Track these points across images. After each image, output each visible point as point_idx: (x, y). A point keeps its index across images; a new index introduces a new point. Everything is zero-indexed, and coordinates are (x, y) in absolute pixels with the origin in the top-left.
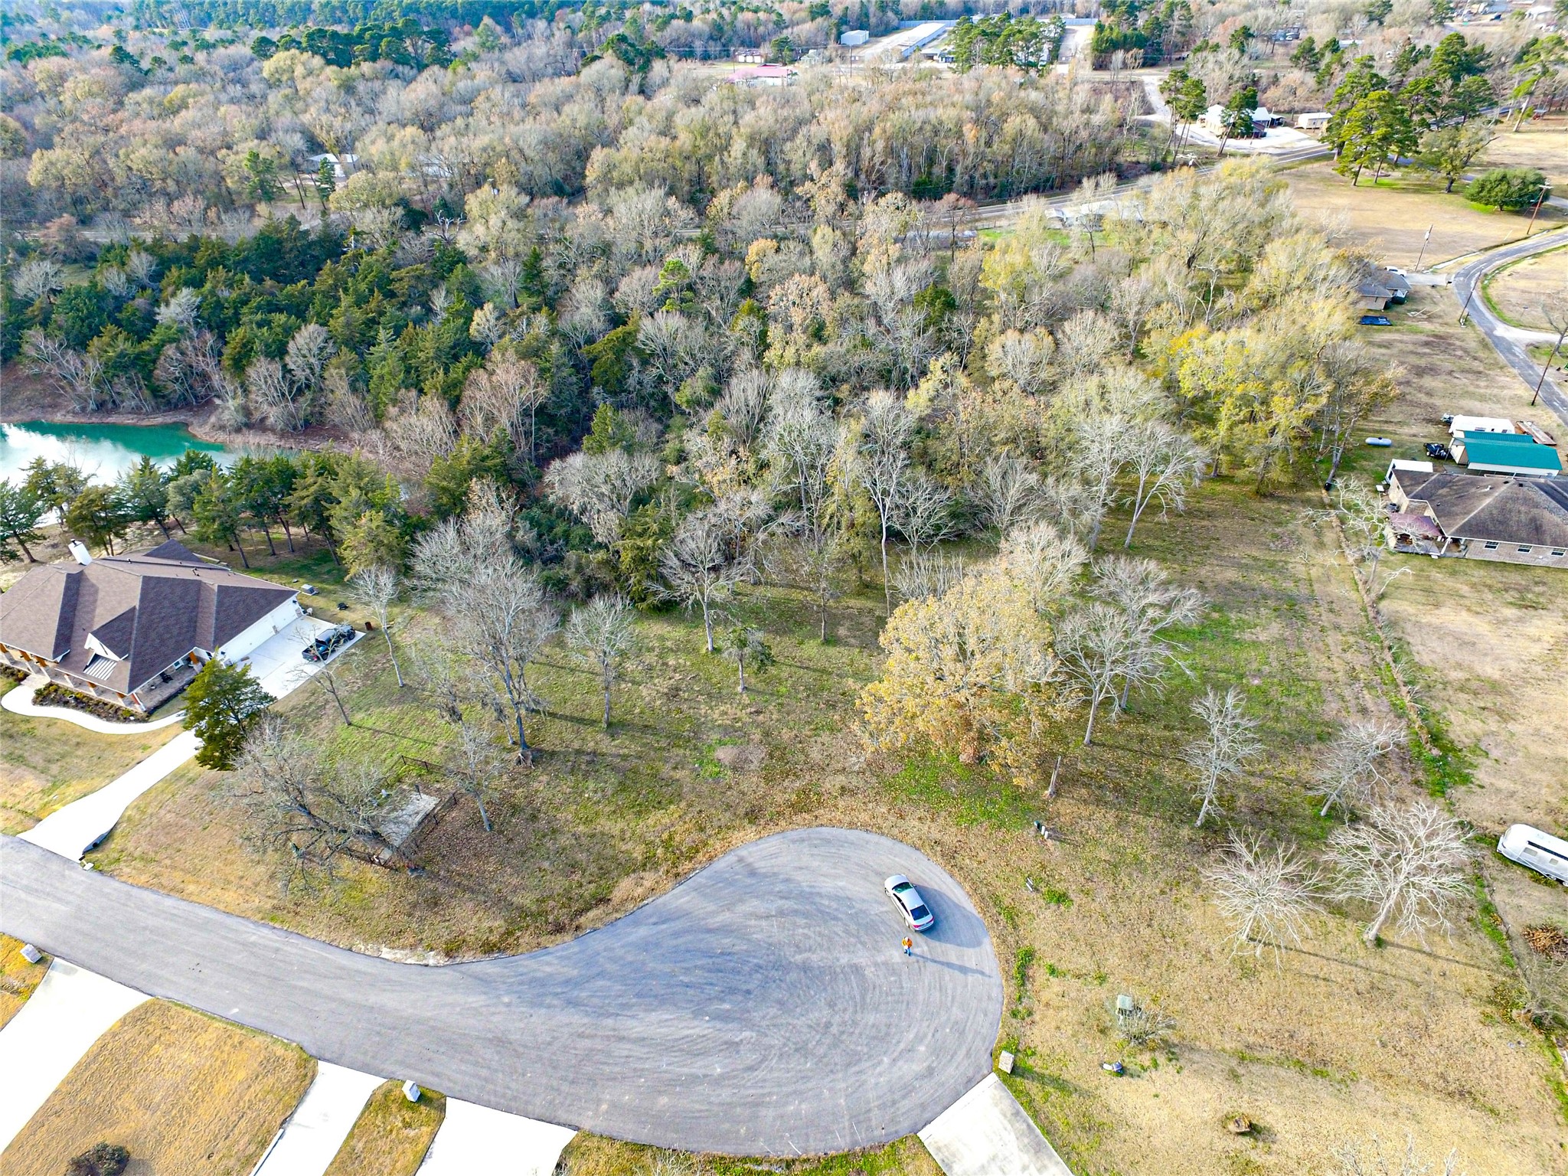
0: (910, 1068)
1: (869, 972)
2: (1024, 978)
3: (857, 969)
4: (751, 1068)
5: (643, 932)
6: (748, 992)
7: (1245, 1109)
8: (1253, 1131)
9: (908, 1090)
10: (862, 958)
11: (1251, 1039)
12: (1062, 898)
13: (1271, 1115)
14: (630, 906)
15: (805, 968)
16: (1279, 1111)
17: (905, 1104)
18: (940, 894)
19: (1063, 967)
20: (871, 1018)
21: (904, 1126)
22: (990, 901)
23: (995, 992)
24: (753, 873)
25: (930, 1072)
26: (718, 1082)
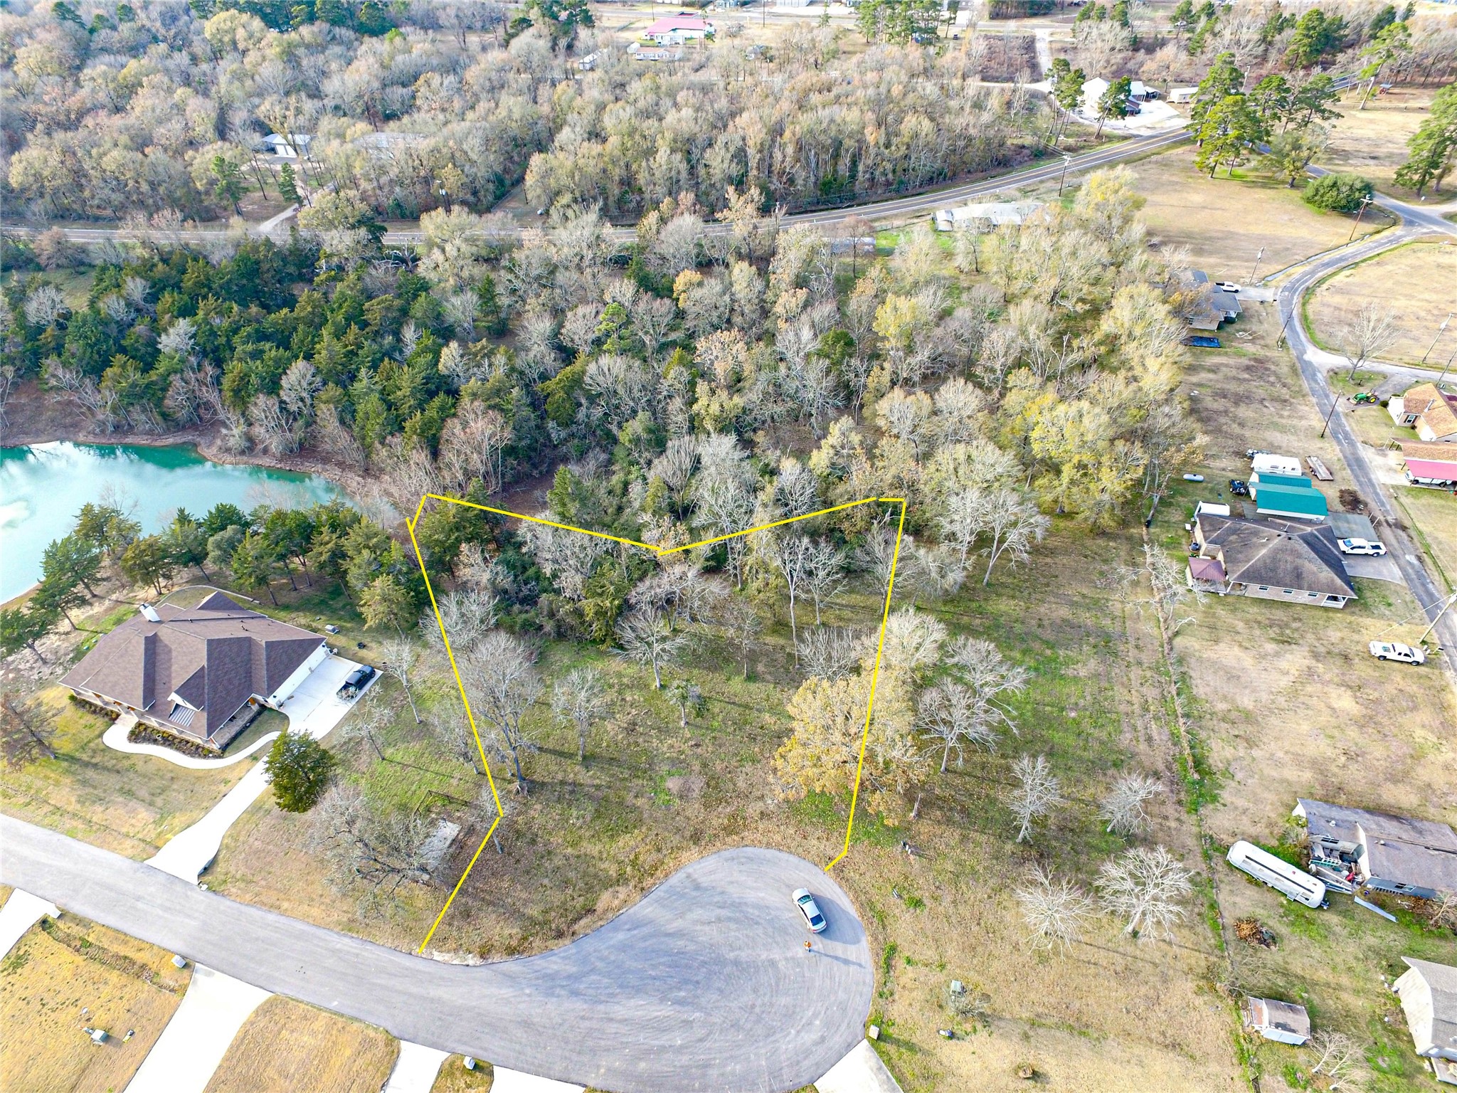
0: (809, 1037)
1: (781, 965)
2: (889, 966)
3: (773, 963)
4: (701, 1040)
5: (621, 936)
6: (698, 982)
7: (1032, 1061)
8: (1035, 1076)
9: (807, 1053)
10: (776, 955)
11: (1040, 1010)
12: (918, 903)
13: (1049, 1065)
14: (610, 915)
15: (736, 963)
16: (1054, 1062)
17: (806, 1063)
18: (832, 902)
19: (916, 958)
20: (783, 1001)
21: (804, 1080)
22: (866, 905)
23: (869, 979)
24: (697, 887)
25: (823, 1039)
26: (680, 1050)
